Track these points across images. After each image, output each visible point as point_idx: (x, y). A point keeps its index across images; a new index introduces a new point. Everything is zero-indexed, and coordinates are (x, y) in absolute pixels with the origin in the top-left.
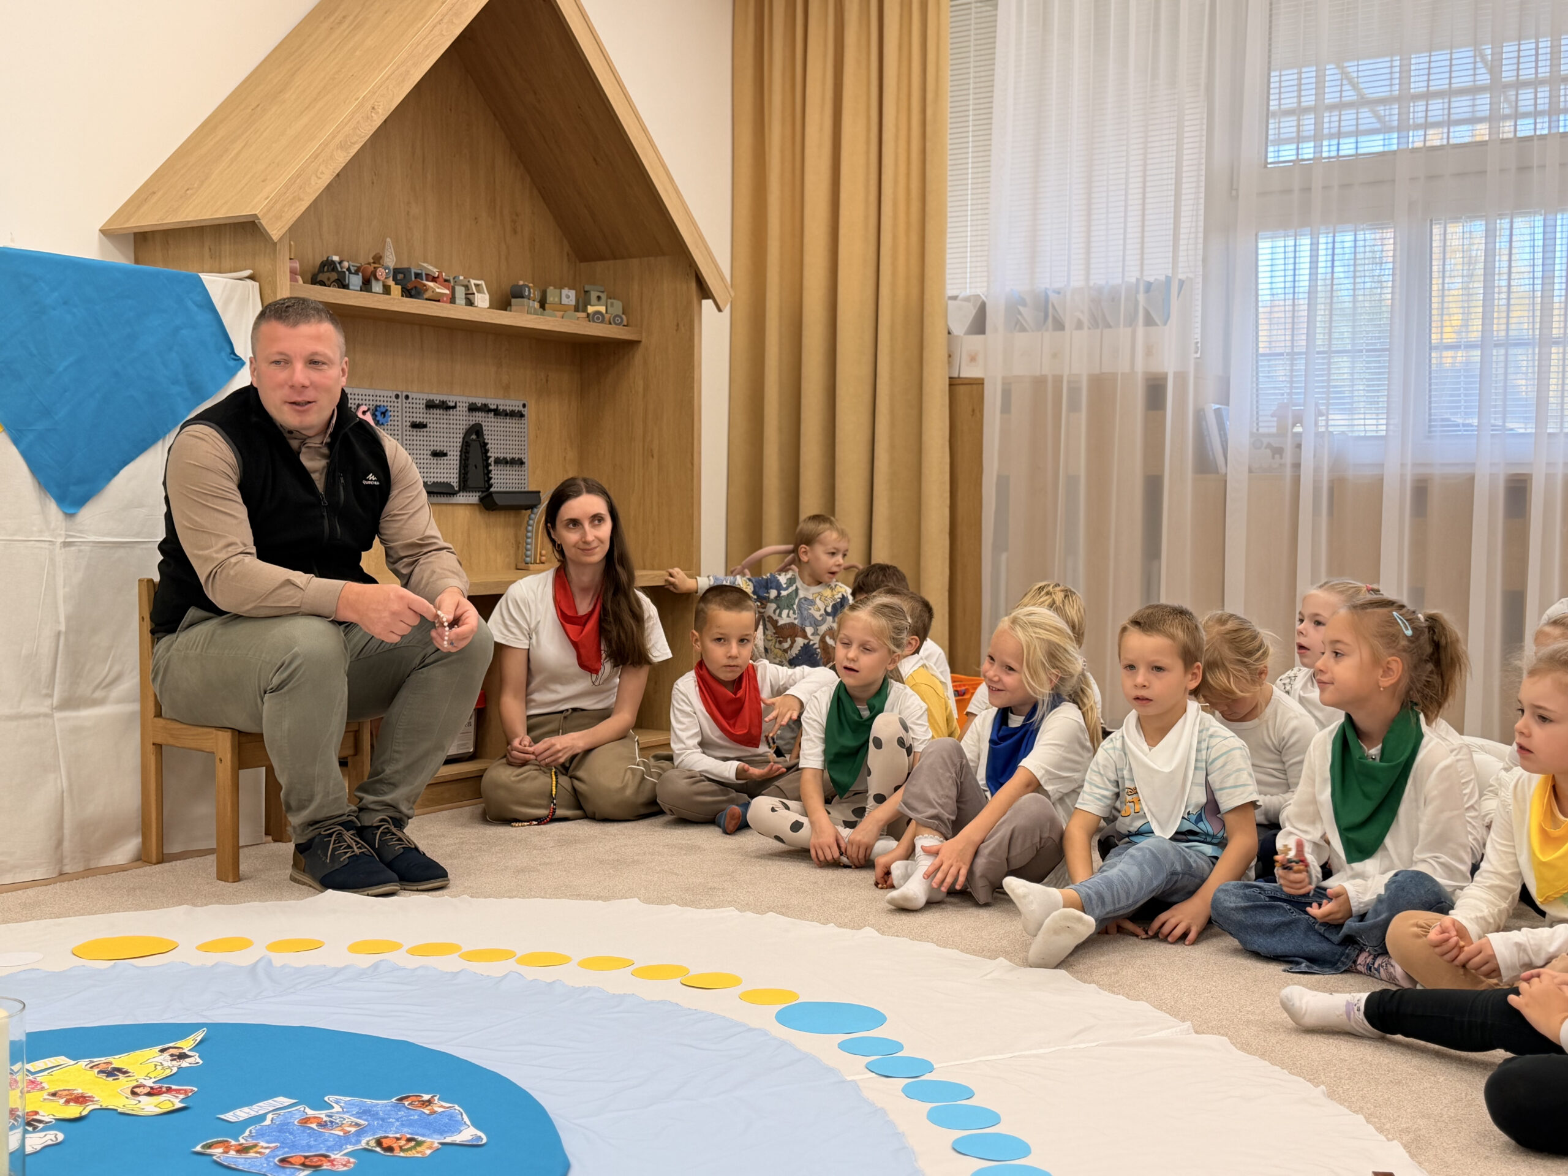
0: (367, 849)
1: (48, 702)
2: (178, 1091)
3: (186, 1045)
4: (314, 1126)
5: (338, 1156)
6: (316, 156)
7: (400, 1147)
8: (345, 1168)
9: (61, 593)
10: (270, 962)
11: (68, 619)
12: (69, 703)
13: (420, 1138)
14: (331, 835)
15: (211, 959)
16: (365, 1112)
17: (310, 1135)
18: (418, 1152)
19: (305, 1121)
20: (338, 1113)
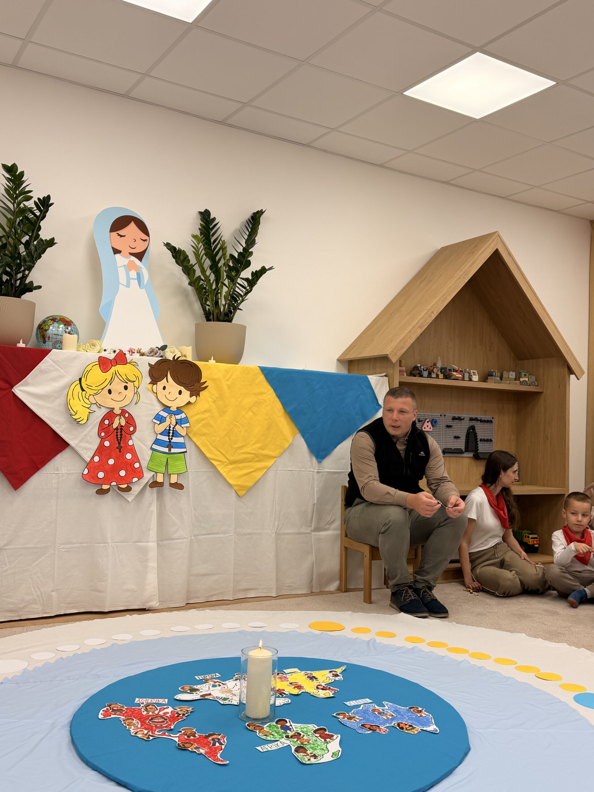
0: (417, 598)
1: (310, 529)
2: (332, 690)
3: (339, 671)
4: (376, 713)
5: (382, 727)
6: (410, 332)
7: (406, 728)
8: (384, 733)
9: (316, 489)
10: (375, 641)
11: (318, 499)
12: (317, 529)
13: (414, 726)
14: (403, 590)
15: (354, 635)
16: (396, 711)
17: (374, 717)
18: (412, 732)
19: (374, 710)
20: (386, 709)
